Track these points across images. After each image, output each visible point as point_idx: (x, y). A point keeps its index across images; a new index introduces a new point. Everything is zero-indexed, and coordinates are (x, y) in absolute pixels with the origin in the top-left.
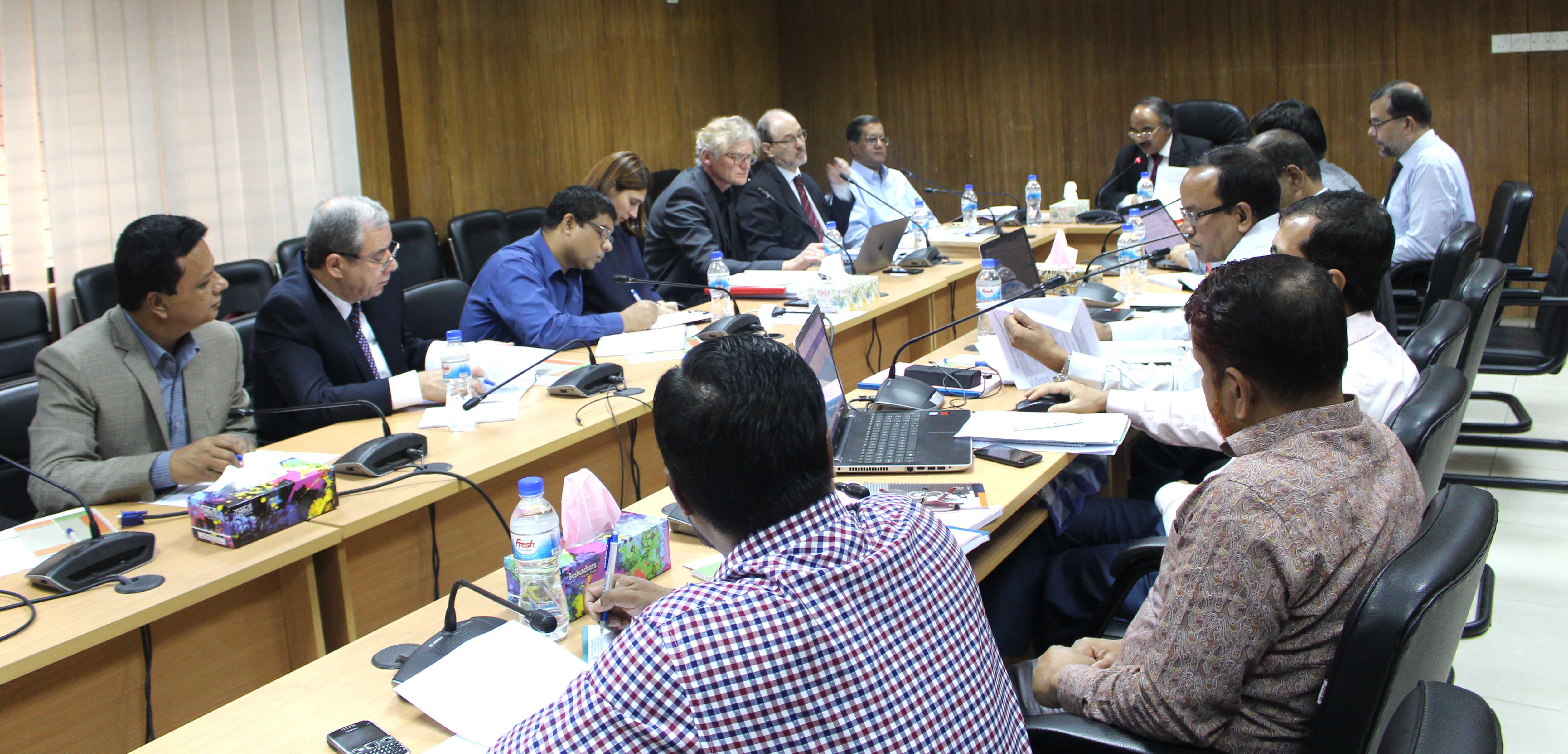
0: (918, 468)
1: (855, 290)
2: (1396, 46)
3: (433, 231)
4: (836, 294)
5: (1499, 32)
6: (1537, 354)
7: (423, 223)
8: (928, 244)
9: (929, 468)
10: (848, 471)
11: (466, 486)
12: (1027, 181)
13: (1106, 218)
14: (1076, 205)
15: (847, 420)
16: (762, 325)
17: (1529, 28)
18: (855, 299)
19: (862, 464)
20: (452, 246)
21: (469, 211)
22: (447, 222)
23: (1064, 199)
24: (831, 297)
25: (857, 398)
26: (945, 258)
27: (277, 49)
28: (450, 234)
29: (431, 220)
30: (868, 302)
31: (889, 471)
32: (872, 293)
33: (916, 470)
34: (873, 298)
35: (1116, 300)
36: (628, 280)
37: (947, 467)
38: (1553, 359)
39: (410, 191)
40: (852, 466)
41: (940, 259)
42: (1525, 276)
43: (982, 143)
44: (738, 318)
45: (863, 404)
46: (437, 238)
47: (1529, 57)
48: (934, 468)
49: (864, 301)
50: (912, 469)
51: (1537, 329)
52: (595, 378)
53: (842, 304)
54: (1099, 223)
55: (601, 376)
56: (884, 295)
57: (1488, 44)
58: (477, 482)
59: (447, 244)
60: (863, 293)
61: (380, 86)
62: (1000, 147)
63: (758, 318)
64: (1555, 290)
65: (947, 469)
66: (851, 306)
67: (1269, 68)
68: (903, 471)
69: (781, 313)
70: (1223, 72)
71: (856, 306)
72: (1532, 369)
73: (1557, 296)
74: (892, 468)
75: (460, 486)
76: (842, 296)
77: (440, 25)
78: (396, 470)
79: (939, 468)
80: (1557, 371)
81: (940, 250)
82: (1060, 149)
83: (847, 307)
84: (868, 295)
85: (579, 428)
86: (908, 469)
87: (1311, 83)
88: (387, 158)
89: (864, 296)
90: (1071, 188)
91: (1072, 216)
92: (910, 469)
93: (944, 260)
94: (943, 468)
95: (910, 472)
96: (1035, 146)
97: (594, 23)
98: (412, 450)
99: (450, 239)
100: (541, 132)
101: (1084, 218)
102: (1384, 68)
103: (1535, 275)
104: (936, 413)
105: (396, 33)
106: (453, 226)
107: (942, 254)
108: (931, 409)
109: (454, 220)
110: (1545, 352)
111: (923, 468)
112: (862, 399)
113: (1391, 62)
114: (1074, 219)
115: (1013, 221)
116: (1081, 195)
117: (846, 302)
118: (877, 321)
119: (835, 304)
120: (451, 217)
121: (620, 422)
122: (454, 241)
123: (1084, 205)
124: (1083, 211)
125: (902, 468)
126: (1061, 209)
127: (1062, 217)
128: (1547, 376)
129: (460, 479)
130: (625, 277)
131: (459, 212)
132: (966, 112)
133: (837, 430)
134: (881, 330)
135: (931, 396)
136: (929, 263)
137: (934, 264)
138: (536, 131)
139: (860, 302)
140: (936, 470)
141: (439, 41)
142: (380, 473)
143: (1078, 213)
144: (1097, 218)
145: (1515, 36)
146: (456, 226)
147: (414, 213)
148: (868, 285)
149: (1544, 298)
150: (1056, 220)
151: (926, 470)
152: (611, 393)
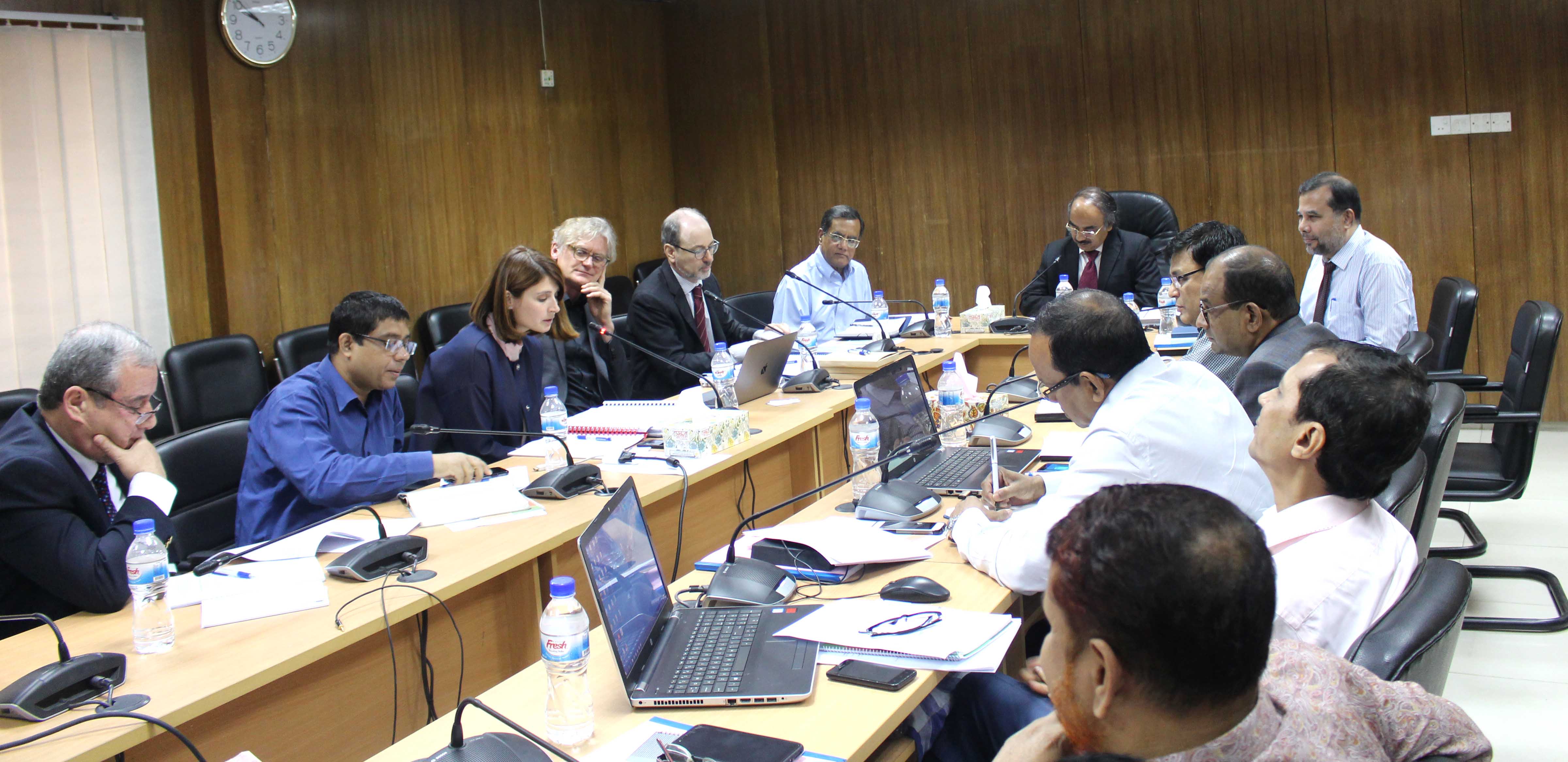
0: (742, 700)
1: (719, 428)
2: (1333, 128)
3: (257, 349)
4: (695, 435)
5: (1436, 114)
6: (1496, 476)
7: (246, 341)
8: (815, 366)
9: (756, 700)
10: (653, 705)
11: (159, 730)
12: (934, 287)
13: (1023, 326)
14: (988, 312)
15: (666, 622)
16: (603, 478)
17: (1468, 110)
18: (719, 440)
19: (672, 695)
20: (279, 368)
21: (302, 326)
22: (274, 337)
23: (976, 305)
24: (689, 438)
25: (688, 588)
26: (836, 381)
27: (62, 140)
28: (277, 353)
29: (255, 337)
30: (736, 442)
31: (705, 704)
32: (740, 431)
33: (739, 703)
34: (742, 437)
35: (1022, 437)
36: (429, 430)
37: (779, 698)
38: (1514, 482)
39: (229, 305)
40: (657, 699)
41: (829, 382)
42: (1478, 385)
43: (893, 238)
44: (572, 470)
45: (695, 596)
46: (260, 357)
47: (1469, 139)
48: (762, 700)
49: (730, 441)
50: (735, 701)
51: (1494, 444)
52: (382, 556)
53: (701, 447)
54: (1014, 332)
55: (390, 553)
56: (755, 432)
57: (1427, 126)
58: (174, 724)
59: (272, 365)
60: (728, 432)
61: (195, 182)
62: (913, 244)
63: (598, 469)
64: (1512, 404)
65: (779, 701)
66: (714, 448)
67: (1200, 154)
68: (724, 704)
69: (629, 459)
70: (1151, 158)
71: (720, 448)
72: (1492, 494)
73: (1516, 411)
74: (708, 700)
75: (151, 730)
76: (702, 437)
77: (268, 112)
78: (71, 709)
79: (769, 700)
80: (1518, 496)
81: (829, 371)
82: (979, 244)
83: (708, 451)
84: (735, 434)
85: (339, 633)
86: (730, 701)
87: (1245, 168)
88: (203, 266)
89: (731, 435)
90: (983, 292)
91: (985, 325)
92: (732, 701)
93: (834, 384)
94: (775, 699)
95: (732, 704)
96: (950, 241)
97: (455, 110)
98: (100, 678)
99: (276, 359)
100: (391, 233)
101: (998, 327)
102: (1321, 153)
103: (1489, 384)
104: (781, 611)
105: (214, 121)
106: (280, 343)
107: (832, 376)
108: (777, 604)
109: (282, 336)
110: (1505, 472)
111: (749, 700)
112: (694, 589)
113: (1328, 147)
114: (987, 329)
115: (921, 332)
116: (994, 300)
117: (707, 444)
118: (749, 462)
119: (694, 447)
120: (280, 333)
121: (393, 622)
122: (281, 362)
123: (999, 313)
124: (997, 319)
125: (722, 700)
126: (974, 317)
127: (973, 326)
128: (1509, 501)
129: (151, 721)
130: (425, 426)
131: (290, 327)
132: (875, 204)
133: (648, 642)
134: (754, 473)
135: (777, 585)
136: (816, 389)
137: (822, 389)
138: (384, 233)
139: (725, 443)
140: (766, 702)
141: (267, 130)
142: (44, 715)
143: (992, 320)
144: (1012, 326)
145: (1454, 118)
146: (284, 344)
147: (233, 329)
148: (735, 422)
149: (1502, 414)
150: (968, 329)
151: (752, 702)
152: (393, 579)
